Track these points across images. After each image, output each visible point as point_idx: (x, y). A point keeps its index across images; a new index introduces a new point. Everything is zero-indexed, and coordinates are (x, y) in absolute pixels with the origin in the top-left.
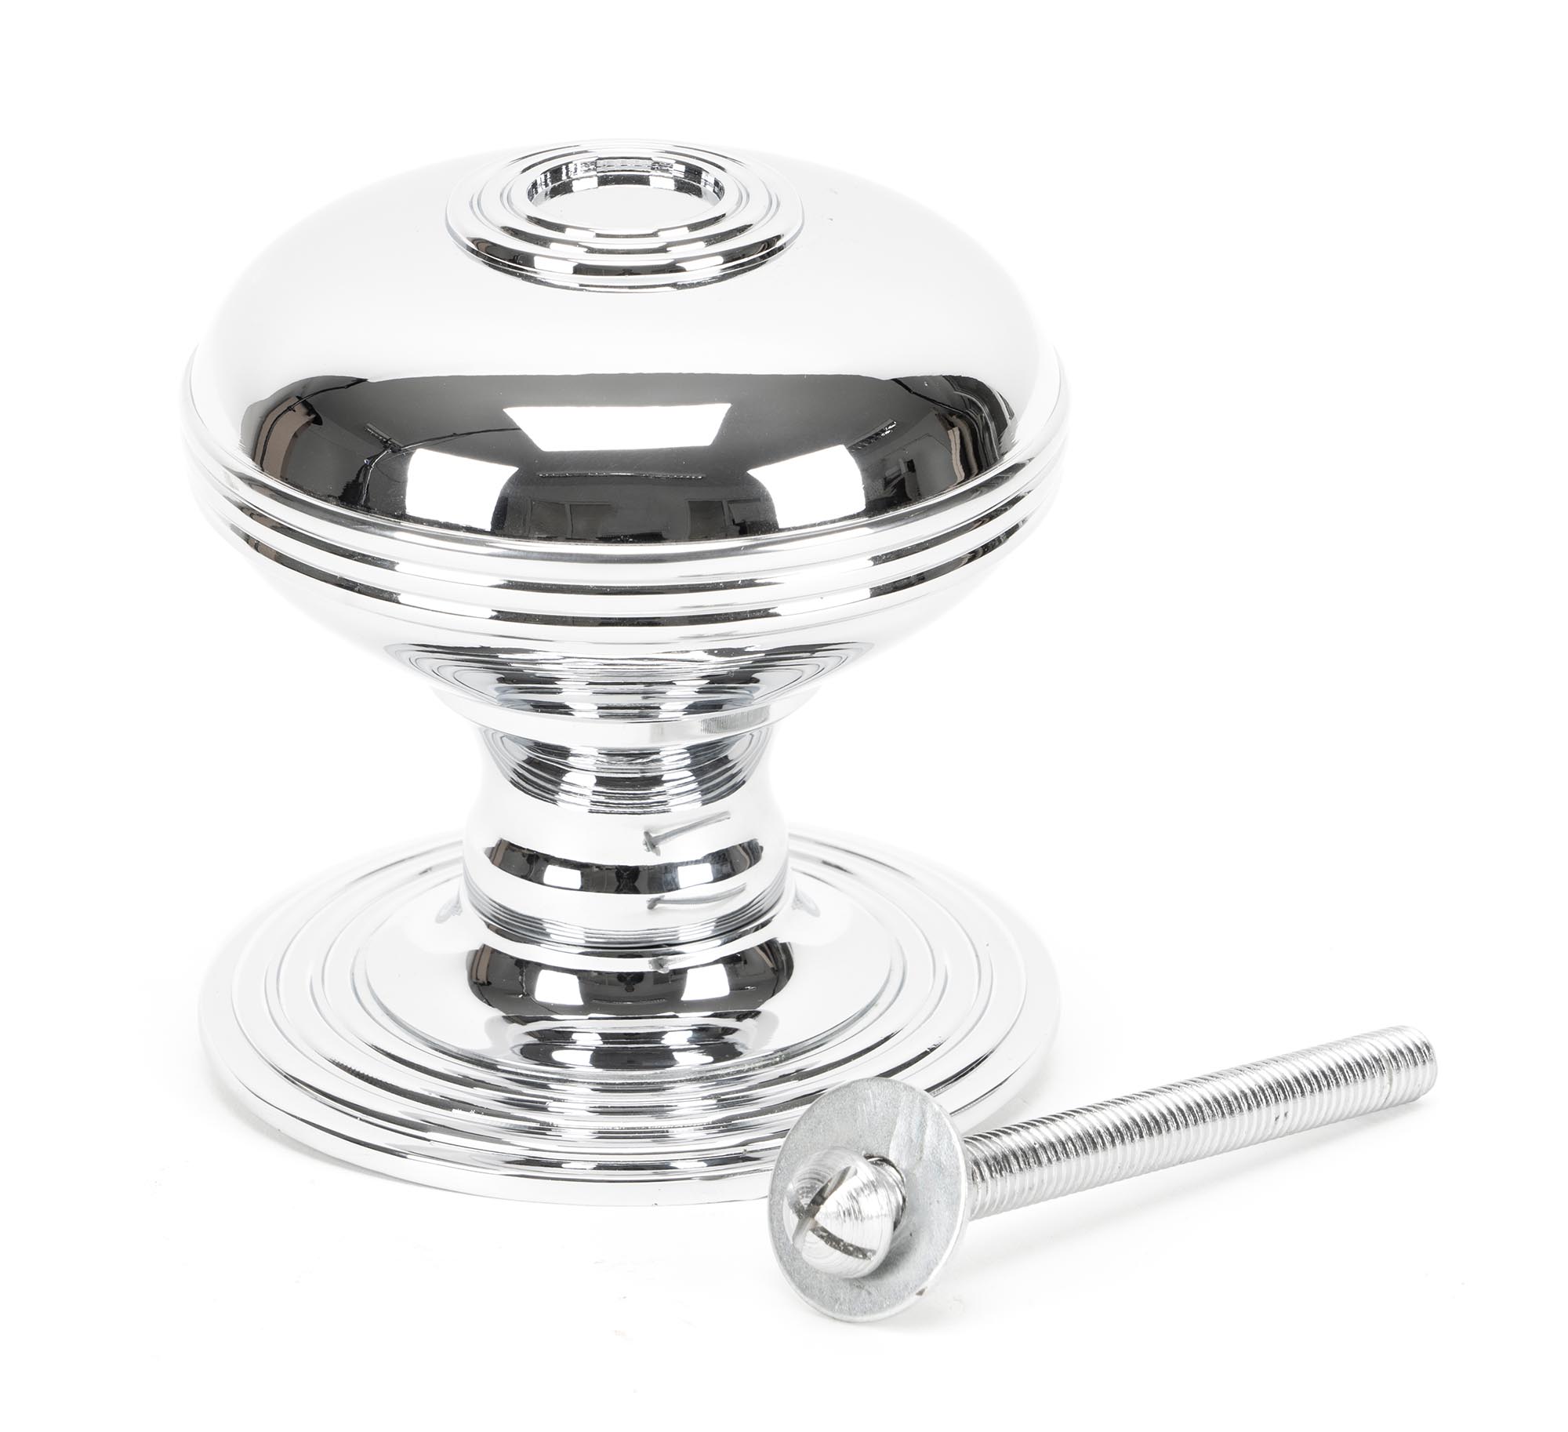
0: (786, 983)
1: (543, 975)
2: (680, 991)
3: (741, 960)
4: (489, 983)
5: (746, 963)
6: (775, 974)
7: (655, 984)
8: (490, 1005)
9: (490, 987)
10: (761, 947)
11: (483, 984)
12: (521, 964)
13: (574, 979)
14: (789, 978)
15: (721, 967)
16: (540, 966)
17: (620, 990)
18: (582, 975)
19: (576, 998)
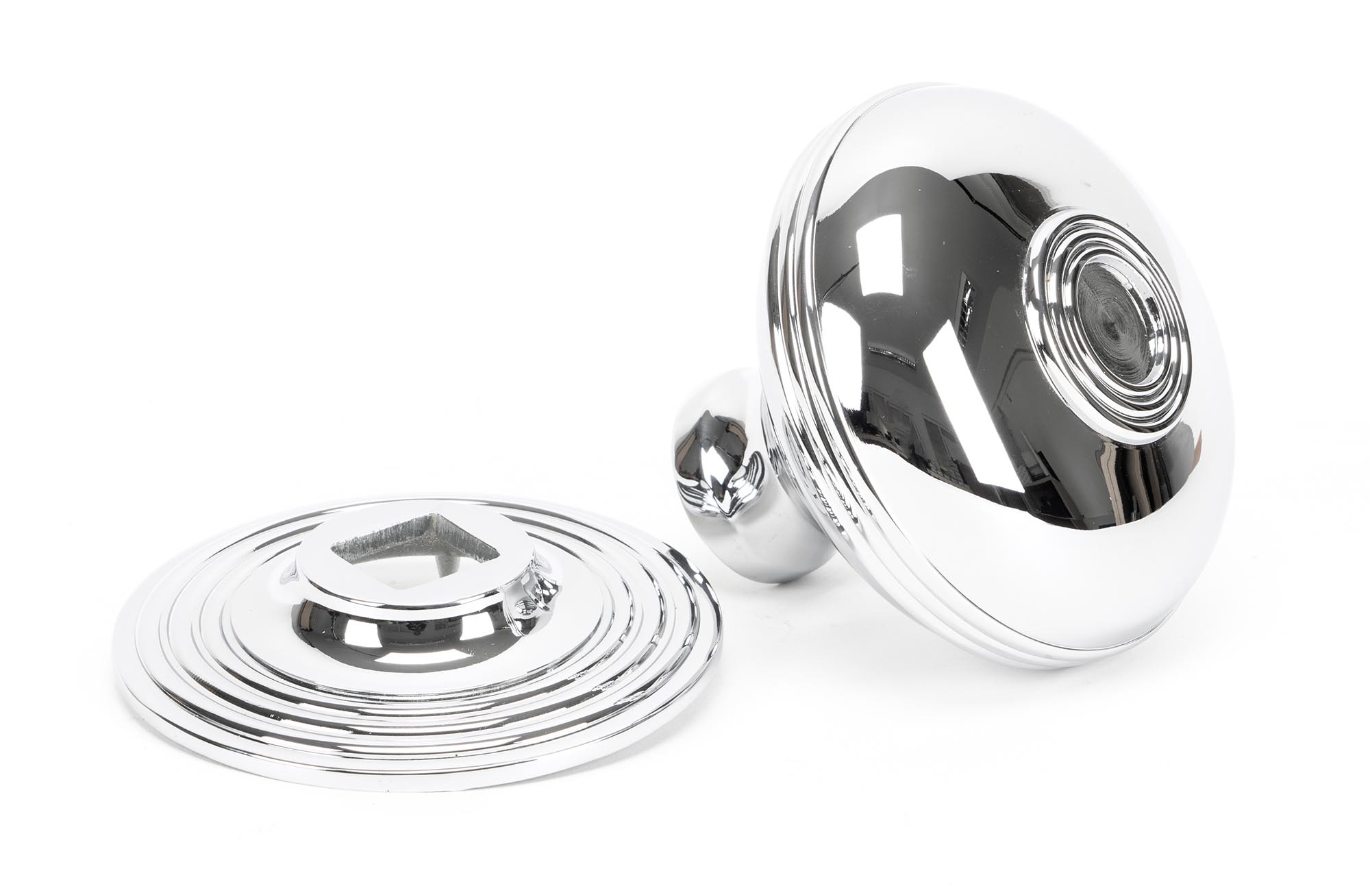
2: (459, 633)
3: (498, 609)
4: (311, 630)
7: (436, 629)
9: (311, 632)
11: (306, 630)
12: (335, 614)
13: (375, 626)
15: (486, 614)
16: (350, 617)
17: (410, 635)
18: (381, 624)
19: (376, 643)
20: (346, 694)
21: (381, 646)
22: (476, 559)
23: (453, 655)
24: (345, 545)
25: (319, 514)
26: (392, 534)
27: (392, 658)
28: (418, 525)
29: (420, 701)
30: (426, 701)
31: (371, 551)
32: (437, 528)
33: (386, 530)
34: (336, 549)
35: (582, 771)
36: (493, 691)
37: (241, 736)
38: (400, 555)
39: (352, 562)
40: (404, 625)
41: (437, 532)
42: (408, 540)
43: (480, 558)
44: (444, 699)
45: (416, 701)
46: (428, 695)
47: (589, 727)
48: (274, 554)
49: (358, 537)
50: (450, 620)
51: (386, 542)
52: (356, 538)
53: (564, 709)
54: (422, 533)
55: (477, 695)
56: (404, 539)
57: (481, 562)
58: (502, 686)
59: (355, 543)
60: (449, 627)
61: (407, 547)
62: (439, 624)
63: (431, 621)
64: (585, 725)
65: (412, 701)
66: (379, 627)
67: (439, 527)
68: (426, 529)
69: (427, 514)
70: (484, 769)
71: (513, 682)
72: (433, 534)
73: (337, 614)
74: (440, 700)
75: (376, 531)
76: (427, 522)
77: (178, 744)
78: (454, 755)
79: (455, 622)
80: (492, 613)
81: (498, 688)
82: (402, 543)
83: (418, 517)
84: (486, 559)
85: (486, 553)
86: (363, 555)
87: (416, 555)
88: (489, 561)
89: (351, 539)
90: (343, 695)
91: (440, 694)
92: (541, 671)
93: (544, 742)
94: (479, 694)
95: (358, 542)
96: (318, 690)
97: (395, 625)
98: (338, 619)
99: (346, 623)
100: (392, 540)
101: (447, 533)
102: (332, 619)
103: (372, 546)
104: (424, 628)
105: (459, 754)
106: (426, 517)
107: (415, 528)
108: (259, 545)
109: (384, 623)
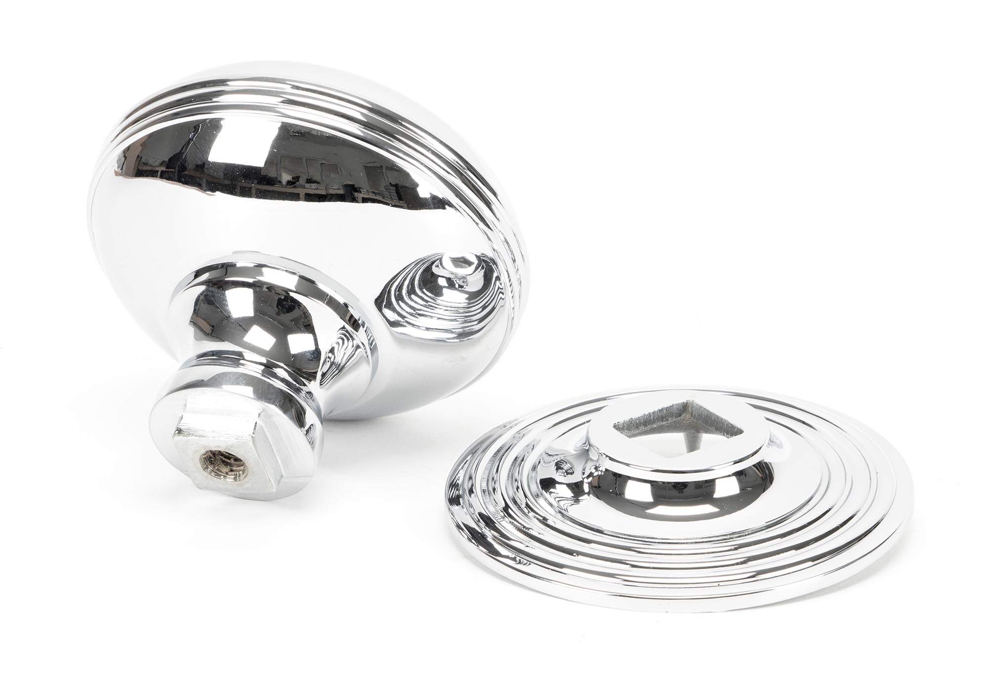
0: (770, 486)
1: (630, 483)
2: (713, 492)
3: (743, 473)
4: (599, 487)
5: (746, 475)
6: (763, 481)
8: (599, 499)
10: (754, 466)
11: (596, 487)
12: (617, 476)
13: (649, 486)
14: (771, 483)
15: (734, 478)
16: (629, 478)
17: (675, 493)
18: (652, 483)
19: (649, 498)
20: (630, 538)
21: (653, 501)
22: (724, 435)
23: (707, 508)
24: (623, 424)
25: (604, 399)
26: (658, 416)
27: (661, 510)
28: (678, 409)
29: (687, 543)
30: (692, 543)
31: (642, 428)
32: (692, 411)
33: (654, 413)
34: (616, 427)
35: (812, 598)
36: (743, 536)
37: (552, 570)
38: (660, 433)
39: (630, 437)
40: (670, 485)
41: (692, 414)
42: (670, 420)
43: (727, 434)
44: (706, 542)
45: (684, 543)
46: (694, 539)
47: (813, 565)
48: (568, 430)
49: (633, 418)
50: (706, 481)
51: (654, 422)
52: (632, 418)
53: (794, 551)
54: (680, 415)
55: (731, 538)
56: (667, 420)
57: (728, 438)
58: (750, 532)
59: (631, 423)
60: (705, 487)
61: (666, 427)
62: (698, 485)
63: (692, 482)
64: (810, 563)
65: (682, 543)
66: (652, 485)
67: (694, 411)
68: (683, 412)
69: (685, 401)
70: (740, 595)
71: (757, 529)
72: (688, 416)
73: (620, 476)
74: (702, 542)
75: (646, 414)
76: (685, 407)
77: (500, 575)
78: (716, 584)
79: (711, 483)
80: (738, 477)
81: (747, 533)
82: (666, 422)
83: (677, 403)
84: (732, 435)
85: (731, 431)
86: (638, 432)
87: (672, 432)
88: (734, 437)
89: (628, 420)
90: (628, 539)
91: (703, 538)
92: (779, 521)
93: (785, 575)
94: (733, 538)
95: (633, 422)
96: (606, 534)
97: (663, 485)
98: (620, 480)
99: (627, 482)
100: (658, 421)
101: (700, 415)
102: (616, 480)
103: (643, 425)
104: (686, 487)
105: (721, 584)
106: (684, 403)
107: (675, 411)
108: (556, 422)
109: (656, 483)
